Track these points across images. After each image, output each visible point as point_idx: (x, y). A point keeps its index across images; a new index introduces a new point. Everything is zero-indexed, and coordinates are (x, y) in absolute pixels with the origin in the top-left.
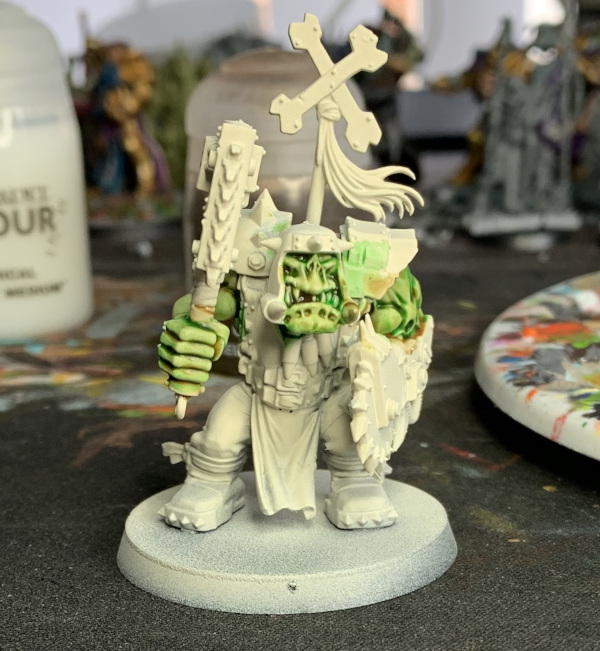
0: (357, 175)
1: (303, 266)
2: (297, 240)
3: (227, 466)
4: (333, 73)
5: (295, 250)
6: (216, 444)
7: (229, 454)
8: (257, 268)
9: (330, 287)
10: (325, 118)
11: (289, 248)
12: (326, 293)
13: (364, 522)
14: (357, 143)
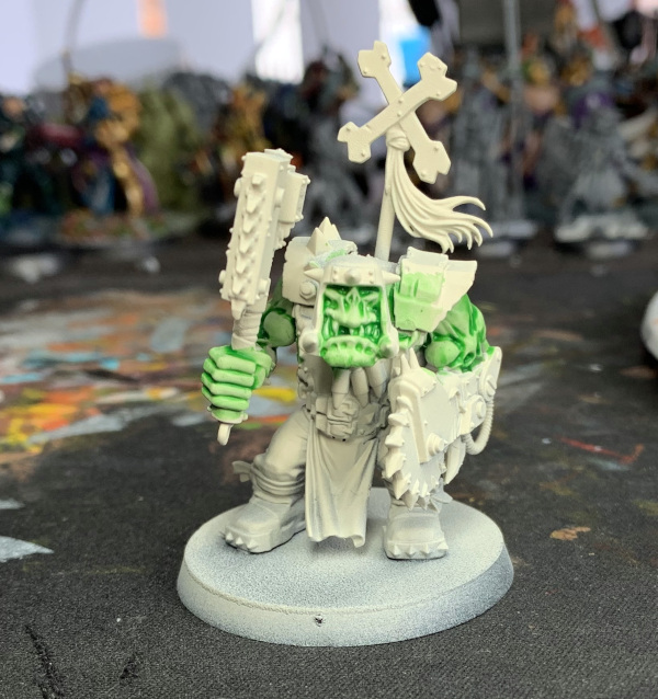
0: (424, 204)
1: (342, 298)
2: (335, 272)
3: (285, 489)
4: (400, 102)
5: (333, 282)
6: (274, 468)
7: (287, 478)
8: (307, 297)
9: (369, 321)
10: (393, 147)
11: (329, 280)
12: (365, 326)
13: (411, 553)
14: (424, 172)
